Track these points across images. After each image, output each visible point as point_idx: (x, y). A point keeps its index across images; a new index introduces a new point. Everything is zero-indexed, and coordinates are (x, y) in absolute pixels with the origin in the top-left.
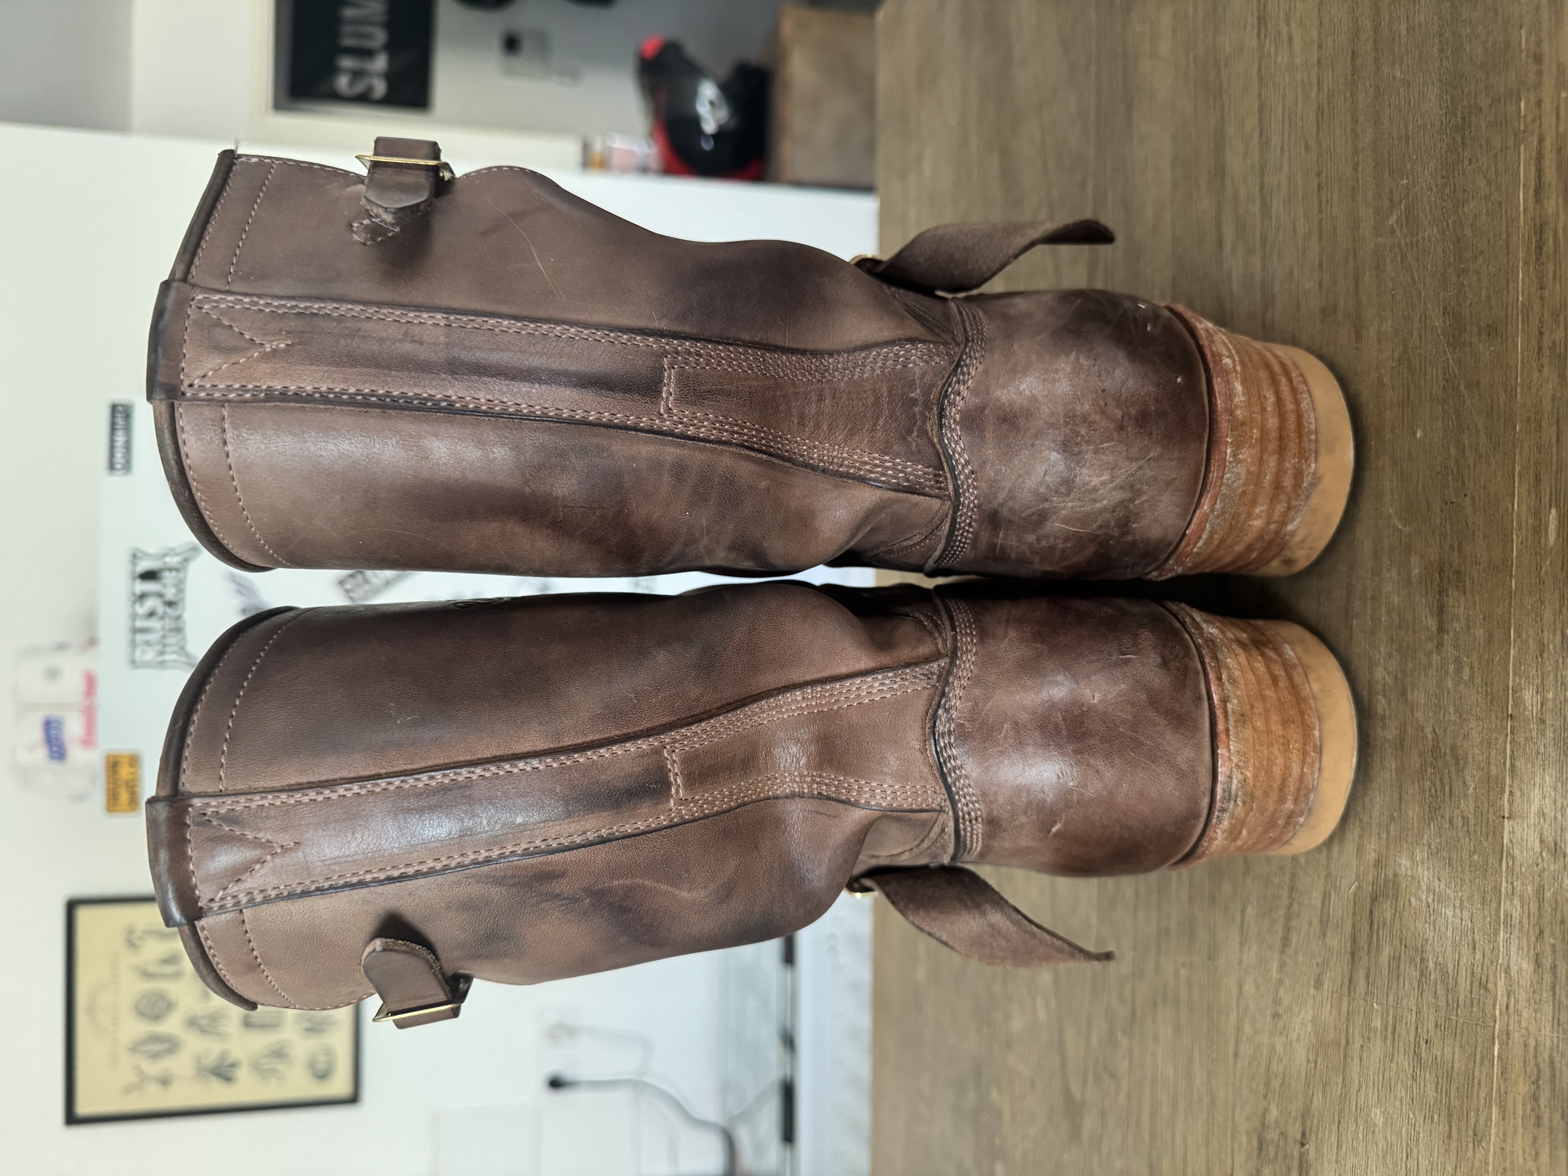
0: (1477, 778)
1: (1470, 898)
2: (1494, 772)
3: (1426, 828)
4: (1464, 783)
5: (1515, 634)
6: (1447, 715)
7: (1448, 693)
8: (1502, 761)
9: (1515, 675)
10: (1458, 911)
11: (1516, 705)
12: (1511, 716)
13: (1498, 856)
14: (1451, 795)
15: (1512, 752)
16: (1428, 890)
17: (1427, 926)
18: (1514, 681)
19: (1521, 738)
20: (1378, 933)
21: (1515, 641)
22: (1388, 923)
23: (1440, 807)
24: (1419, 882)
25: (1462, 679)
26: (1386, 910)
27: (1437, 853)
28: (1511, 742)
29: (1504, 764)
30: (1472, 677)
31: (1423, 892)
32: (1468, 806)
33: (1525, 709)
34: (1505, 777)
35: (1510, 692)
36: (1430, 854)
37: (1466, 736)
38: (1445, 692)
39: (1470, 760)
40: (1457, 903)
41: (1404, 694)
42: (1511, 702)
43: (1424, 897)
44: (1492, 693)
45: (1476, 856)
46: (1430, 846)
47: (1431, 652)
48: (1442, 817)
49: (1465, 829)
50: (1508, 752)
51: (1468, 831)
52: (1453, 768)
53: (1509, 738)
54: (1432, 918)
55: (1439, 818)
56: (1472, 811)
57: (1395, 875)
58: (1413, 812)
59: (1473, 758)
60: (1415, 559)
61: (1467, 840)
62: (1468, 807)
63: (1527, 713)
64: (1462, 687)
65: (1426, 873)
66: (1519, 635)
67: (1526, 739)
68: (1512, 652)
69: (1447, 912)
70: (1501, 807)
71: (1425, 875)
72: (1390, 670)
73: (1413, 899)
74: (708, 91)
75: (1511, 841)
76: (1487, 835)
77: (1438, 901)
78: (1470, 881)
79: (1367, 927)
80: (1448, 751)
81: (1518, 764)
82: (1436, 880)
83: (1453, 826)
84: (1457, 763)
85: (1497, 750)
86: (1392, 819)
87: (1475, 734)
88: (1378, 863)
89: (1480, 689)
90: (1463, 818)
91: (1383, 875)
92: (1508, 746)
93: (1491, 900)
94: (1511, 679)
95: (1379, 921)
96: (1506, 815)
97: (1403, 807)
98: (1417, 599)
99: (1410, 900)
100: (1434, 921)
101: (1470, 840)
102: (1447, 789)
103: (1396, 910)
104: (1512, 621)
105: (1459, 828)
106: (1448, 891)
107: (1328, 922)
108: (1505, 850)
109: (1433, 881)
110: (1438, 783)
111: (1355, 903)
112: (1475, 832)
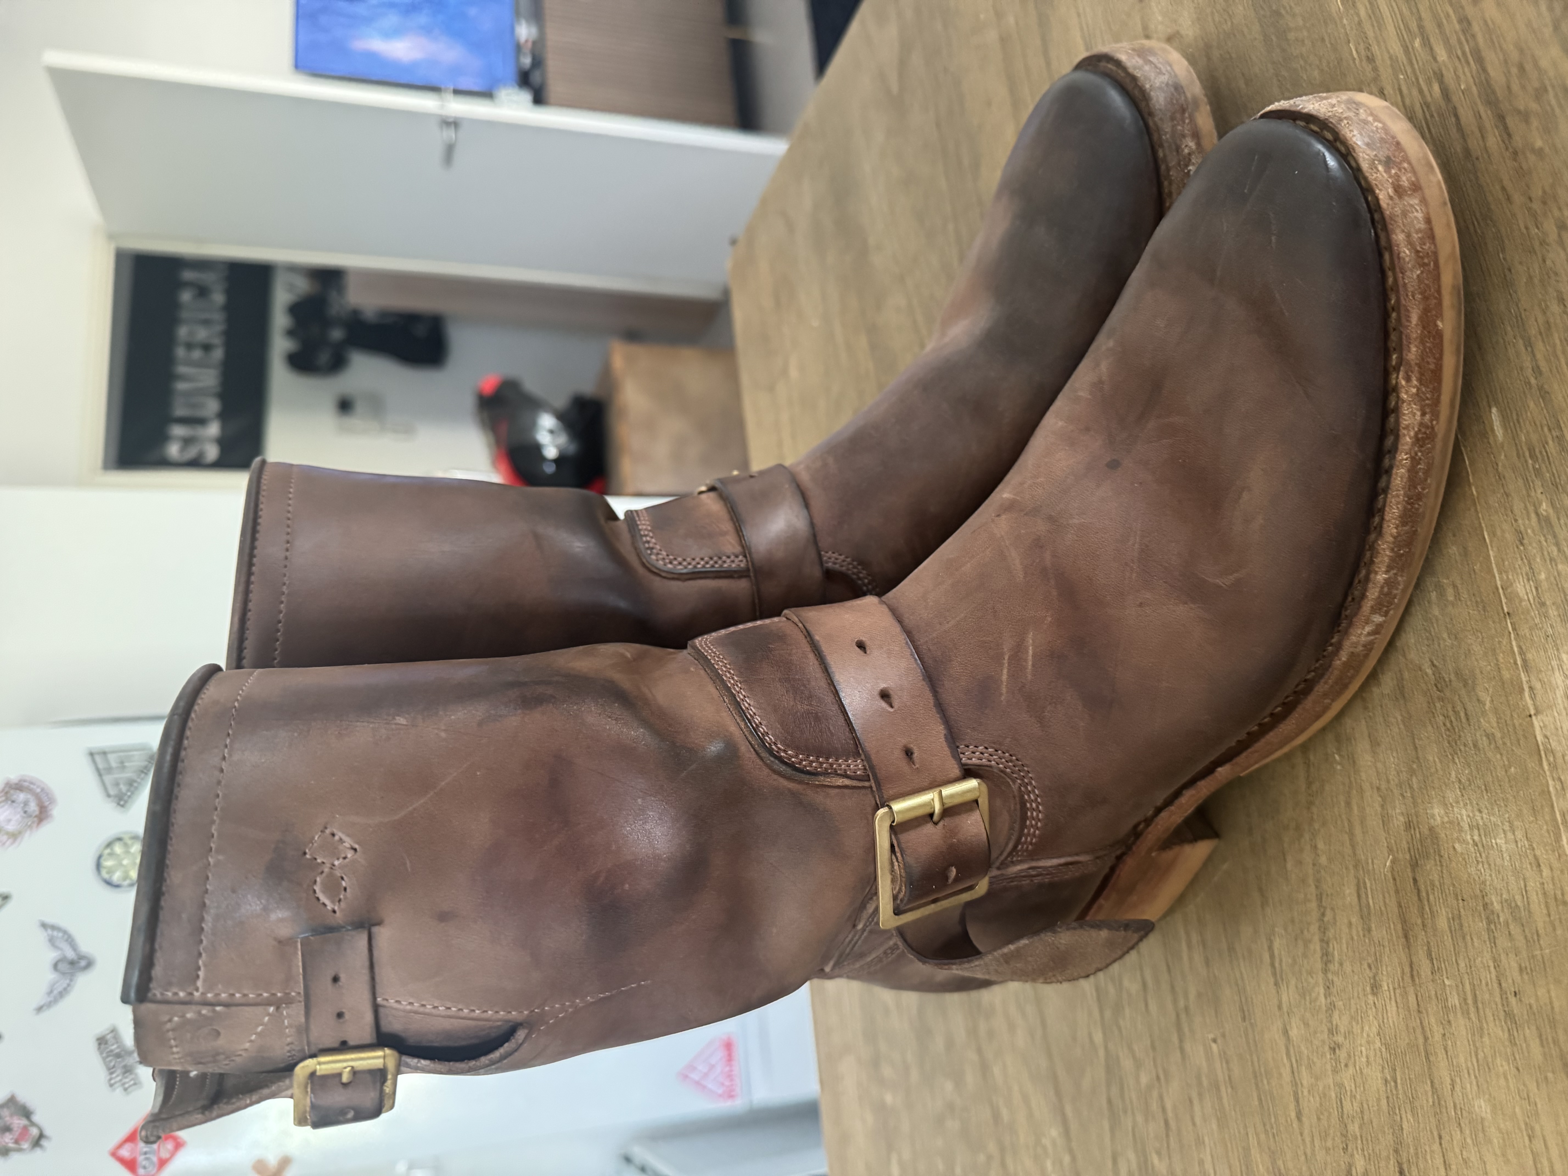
0: (1491, 690)
1: (1520, 815)
2: (1506, 675)
3: (1451, 765)
4: (1478, 700)
5: (1489, 535)
7: (1437, 620)
8: (1512, 661)
9: (1500, 573)
10: (1510, 836)
11: (1510, 600)
12: (1508, 613)
13: (1536, 757)
14: (1468, 719)
15: (1520, 647)
16: (1471, 828)
17: (1480, 866)
18: (1501, 579)
19: (1525, 631)
20: (1428, 900)
21: (1491, 541)
22: (1437, 883)
23: (1460, 736)
24: (1459, 823)
25: (1447, 601)
26: (1431, 870)
28: (1515, 639)
29: (1516, 663)
30: (1457, 595)
31: (1466, 834)
32: (1489, 723)
33: (1521, 600)
34: (1520, 674)
35: (1501, 591)
37: (1468, 653)
38: (1434, 621)
39: (1479, 676)
40: (1507, 827)
42: (1504, 600)
43: (1469, 837)
44: (1482, 601)
45: (1513, 769)
46: (1460, 781)
49: (1492, 746)
50: (1516, 649)
51: (1497, 747)
52: (1463, 692)
53: (1512, 635)
54: (1483, 855)
56: (1495, 725)
57: (1431, 829)
58: (1433, 755)
59: (1481, 672)
63: (1524, 603)
64: (1450, 608)
65: (1464, 812)
66: (1493, 534)
67: (1531, 629)
68: (1491, 553)
69: (1498, 841)
70: (1526, 707)
71: (1463, 814)
73: (1457, 846)
74: (547, 422)
75: (1546, 737)
76: (1518, 741)
77: (1485, 835)
78: (1514, 797)
79: (1416, 898)
80: (1453, 677)
81: (1529, 656)
82: (1477, 813)
83: (1479, 750)
84: (1465, 685)
85: (1503, 652)
86: (1412, 772)
87: (1477, 648)
88: (1409, 826)
89: (1469, 603)
90: (1487, 736)
91: (1418, 835)
92: (1514, 643)
93: (1542, 806)
94: (1497, 578)
95: (1426, 887)
96: (1532, 712)
97: (1420, 754)
99: (1454, 848)
100: (1487, 857)
101: (1501, 754)
102: (1462, 714)
103: (1442, 866)
104: (1483, 525)
105: (1487, 748)
106: (1492, 818)
108: (1541, 748)
109: (1474, 815)
110: (1451, 713)
112: (1504, 744)
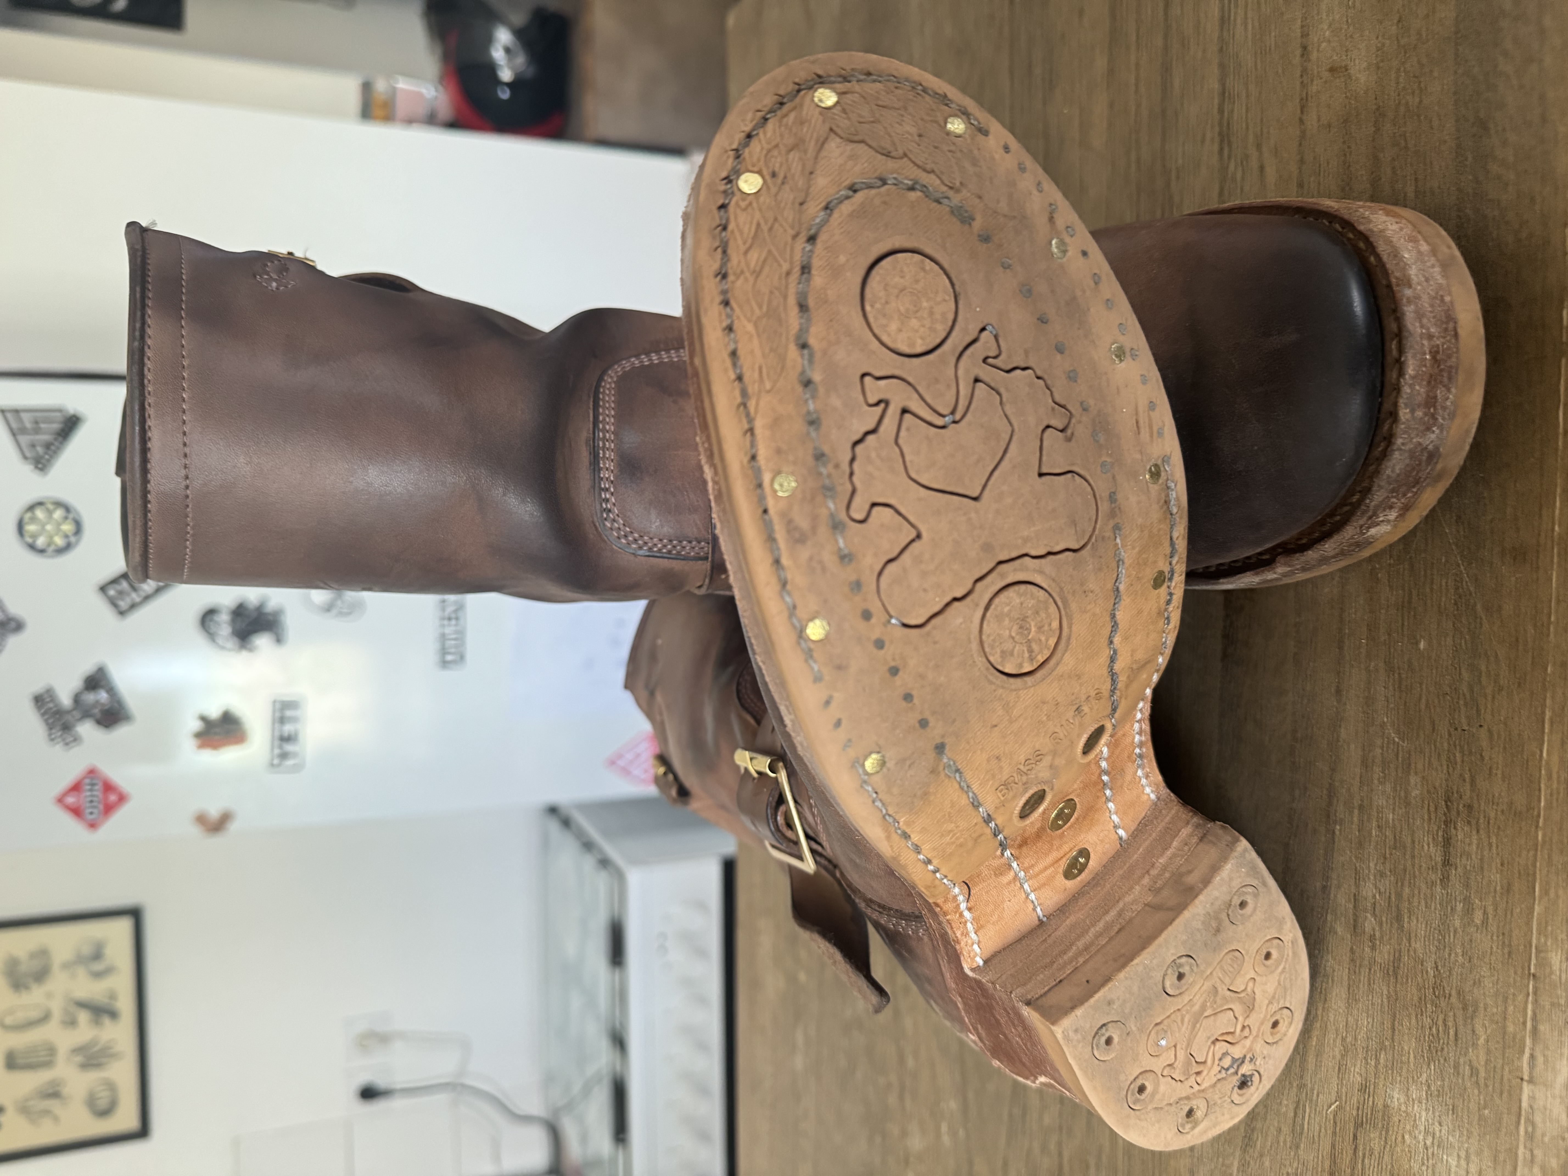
0: (1489, 1031)
1: (1479, 1153)
2: (1511, 1028)
3: (1425, 1067)
4: (1473, 1031)
5: (1540, 890)
6: (1453, 955)
7: (1455, 931)
8: (1521, 1020)
9: (1539, 933)
10: (1463, 1163)
11: (1540, 965)
12: (1534, 975)
13: (1514, 1118)
14: (1456, 1040)
15: (1534, 1014)
16: (1427, 1132)
17: (1424, 1168)
18: (1538, 939)
19: (1545, 1001)
20: (1363, 1161)
21: (1541, 898)
22: (1376, 1153)
23: (1443, 1049)
24: (1415, 1120)
25: (1473, 921)
26: (1373, 1139)
27: (1438, 1096)
28: (1532, 1003)
29: (1524, 1023)
30: (1485, 922)
31: (1420, 1133)
34: (1525, 1037)
35: (1534, 950)
36: (1429, 1094)
38: (1452, 929)
39: (1481, 1010)
40: (1463, 1154)
41: (1399, 918)
42: (1533, 961)
43: (1421, 1137)
44: (1510, 945)
47: (1433, 883)
48: (1445, 1060)
49: (1474, 1079)
50: (1530, 1013)
51: (1477, 1083)
52: (1460, 1013)
53: (1530, 998)
55: (1442, 1061)
57: (1386, 1106)
58: (1409, 1045)
59: (1485, 1009)
60: (1413, 779)
61: (1476, 1092)
62: (1477, 1057)
64: (1473, 929)
67: (1553, 1004)
70: (1520, 1069)
72: (1383, 890)
73: (1407, 1137)
74: (503, 36)
75: (1531, 1107)
76: (1501, 1093)
77: (1439, 1146)
78: (1479, 1135)
79: (1351, 1152)
80: (1454, 993)
82: (1437, 1124)
83: (1458, 1074)
84: (1465, 1008)
85: (1515, 1006)
86: (1383, 1047)
87: (1488, 983)
88: (1363, 1088)
89: (1495, 938)
90: (1472, 1068)
91: (1371, 1103)
92: (1530, 1006)
93: (1505, 1161)
94: (1534, 936)
95: (1364, 1149)
96: (1526, 1077)
97: (1396, 1037)
98: (1418, 822)
99: (1403, 1137)
100: (1433, 1165)
101: (1480, 1092)
102: (1452, 1032)
104: (1538, 876)
105: (1466, 1077)
106: (1450, 1138)
107: (1301, 1133)
108: (1523, 1113)
109: (1433, 1124)
110: (1440, 1023)
111: (1335, 1122)
112: (1486, 1086)
